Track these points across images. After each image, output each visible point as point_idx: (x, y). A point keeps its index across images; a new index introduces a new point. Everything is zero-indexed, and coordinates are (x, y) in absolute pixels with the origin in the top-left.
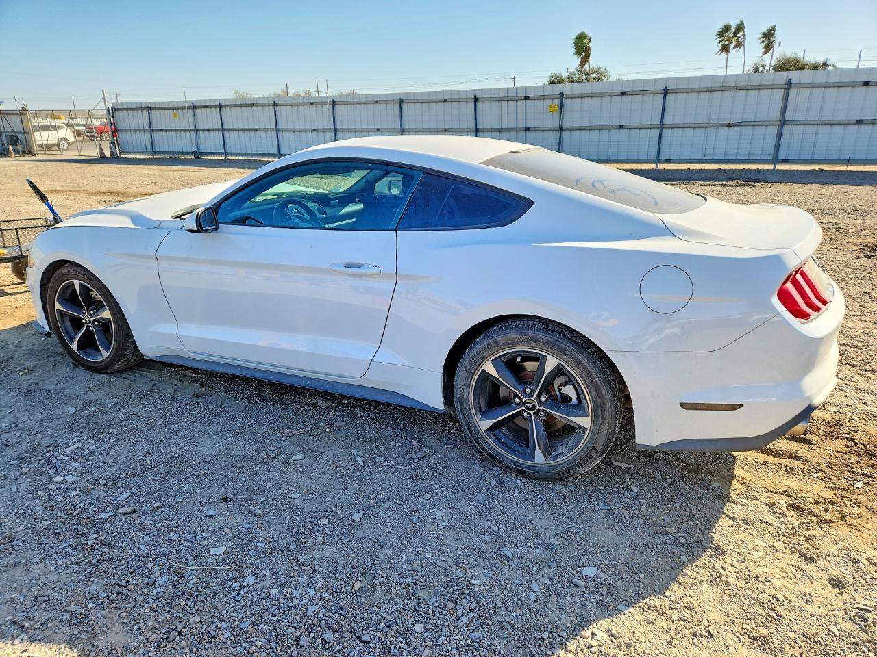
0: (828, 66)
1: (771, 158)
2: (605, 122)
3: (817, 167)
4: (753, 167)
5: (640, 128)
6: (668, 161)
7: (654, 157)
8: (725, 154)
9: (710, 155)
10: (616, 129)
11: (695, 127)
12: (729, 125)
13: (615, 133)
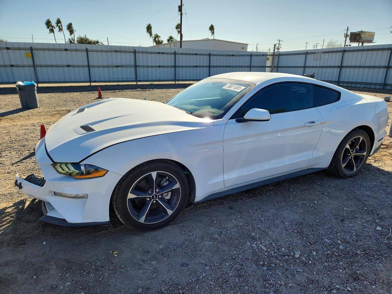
0: (98, 43)
1: (135, 80)
2: (60, 63)
3: (150, 83)
4: (130, 83)
5: (79, 66)
6: (95, 82)
7: (88, 80)
8: (118, 79)
9: (112, 79)
10: (67, 67)
11: (103, 67)
12: (117, 66)
13: (66, 69)
